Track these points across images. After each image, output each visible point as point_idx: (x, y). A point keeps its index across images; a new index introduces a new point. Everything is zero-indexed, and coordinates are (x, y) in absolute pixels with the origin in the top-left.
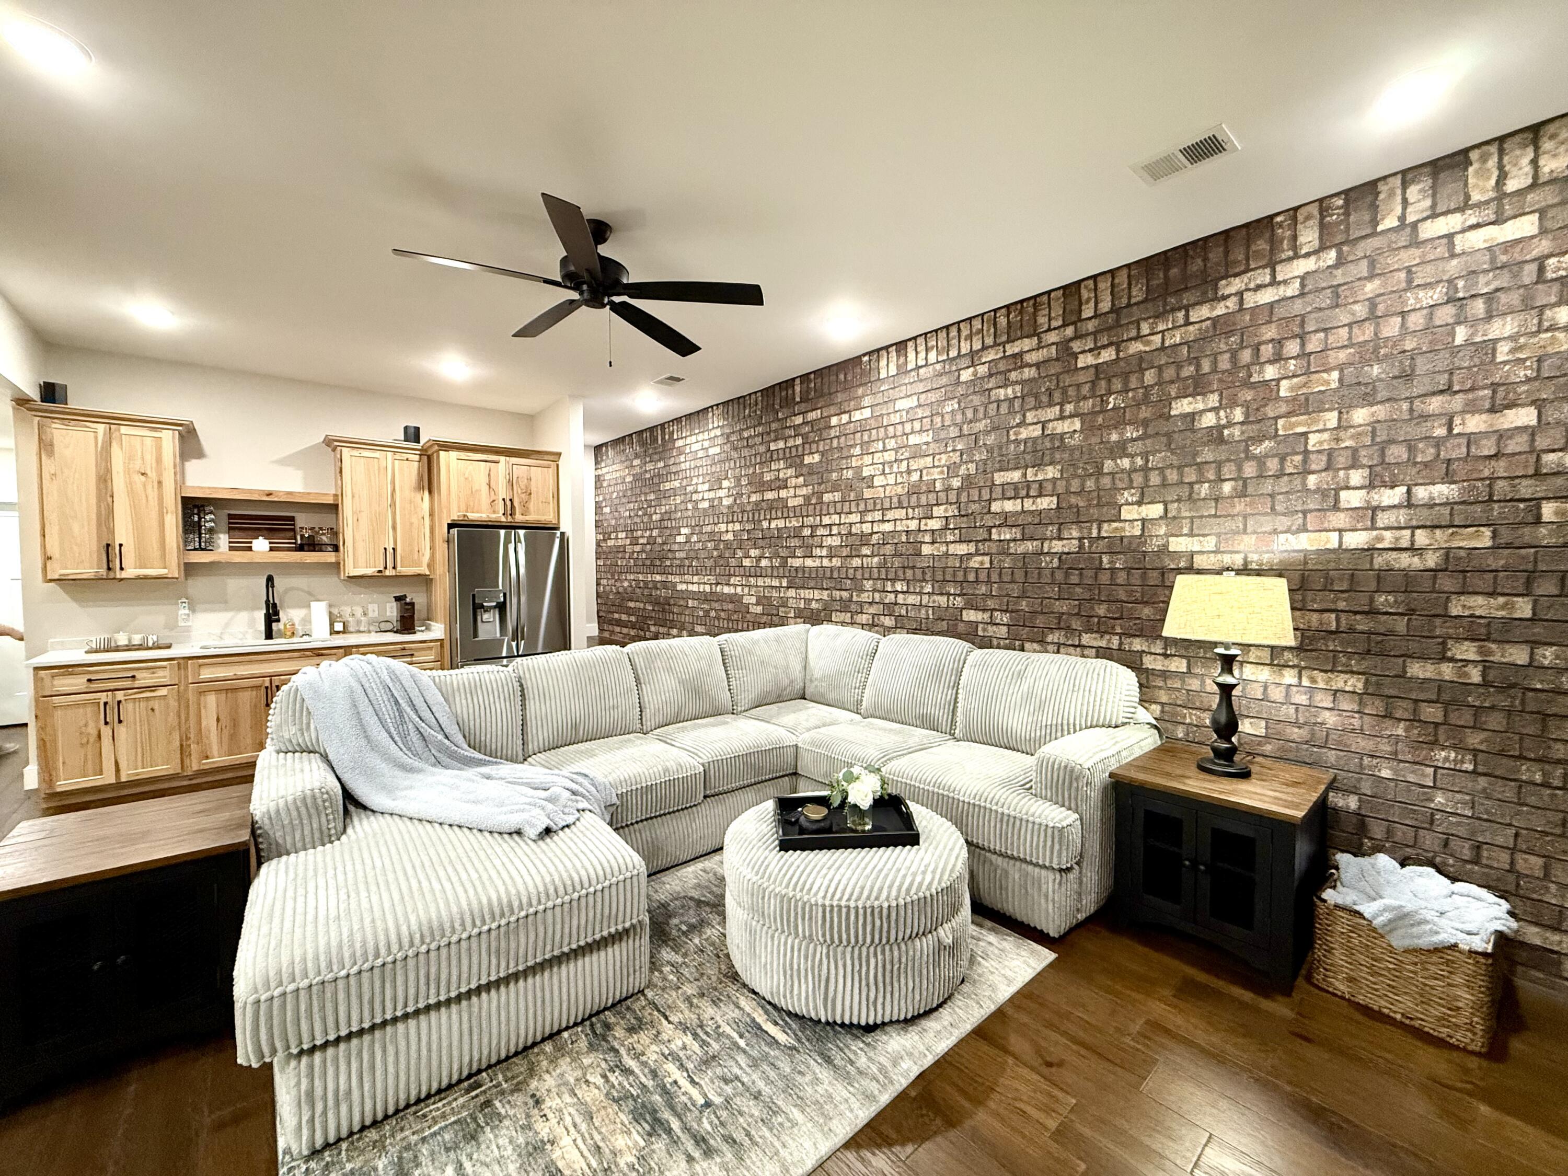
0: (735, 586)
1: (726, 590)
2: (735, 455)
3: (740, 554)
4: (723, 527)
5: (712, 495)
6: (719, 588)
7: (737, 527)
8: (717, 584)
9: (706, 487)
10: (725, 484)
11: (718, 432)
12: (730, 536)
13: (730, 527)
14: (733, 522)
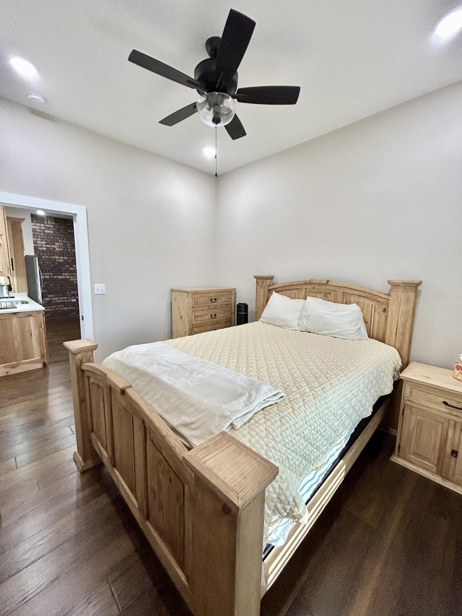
0: (65, 276)
1: (60, 277)
2: (63, 236)
3: (67, 266)
4: (57, 257)
5: (47, 246)
6: (55, 277)
7: (65, 258)
8: (53, 276)
9: (44, 243)
10: (56, 244)
11: (52, 226)
12: (61, 260)
13: (61, 257)
14: (63, 256)
